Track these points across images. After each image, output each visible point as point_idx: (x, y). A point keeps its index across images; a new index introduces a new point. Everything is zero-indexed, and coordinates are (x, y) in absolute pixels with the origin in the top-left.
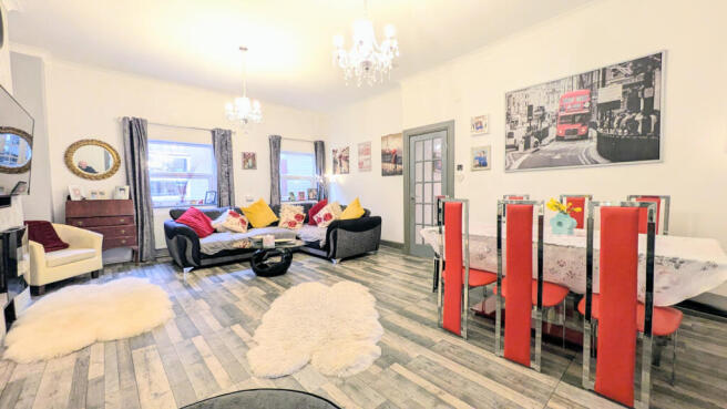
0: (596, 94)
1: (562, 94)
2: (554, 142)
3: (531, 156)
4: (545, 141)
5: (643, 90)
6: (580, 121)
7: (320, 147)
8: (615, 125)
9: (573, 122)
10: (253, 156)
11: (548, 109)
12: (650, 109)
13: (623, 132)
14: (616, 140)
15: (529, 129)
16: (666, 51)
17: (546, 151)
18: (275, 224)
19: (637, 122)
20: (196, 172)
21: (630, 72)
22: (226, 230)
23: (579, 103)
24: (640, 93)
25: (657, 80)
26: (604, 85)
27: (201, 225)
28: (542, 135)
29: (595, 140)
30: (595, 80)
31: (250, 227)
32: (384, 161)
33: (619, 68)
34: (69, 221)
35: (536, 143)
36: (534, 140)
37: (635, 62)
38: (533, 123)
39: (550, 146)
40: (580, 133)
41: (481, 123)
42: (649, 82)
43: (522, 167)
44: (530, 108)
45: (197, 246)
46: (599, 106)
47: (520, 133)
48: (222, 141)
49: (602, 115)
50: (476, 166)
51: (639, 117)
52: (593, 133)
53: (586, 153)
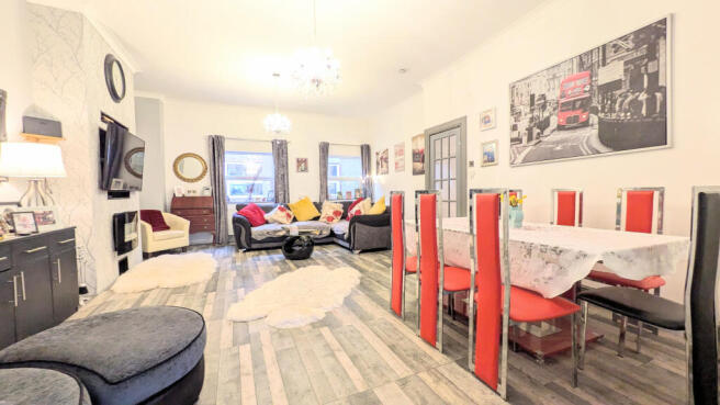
0: (597, 75)
1: (562, 79)
2: (556, 132)
3: (534, 148)
4: (547, 132)
5: (646, 65)
6: (582, 106)
7: (366, 150)
8: (617, 108)
9: (574, 109)
10: (305, 161)
11: (550, 97)
12: (655, 86)
13: (626, 116)
14: (618, 124)
15: (532, 119)
16: (672, 16)
17: (548, 143)
18: (317, 219)
19: (641, 103)
20: (261, 175)
21: (631, 45)
22: (275, 221)
23: (579, 87)
24: (643, 68)
25: (661, 51)
26: (604, 65)
27: (256, 217)
28: (544, 125)
29: (597, 126)
30: (595, 59)
31: (295, 220)
32: (414, 161)
33: (620, 43)
34: (173, 211)
35: (538, 134)
36: (536, 131)
37: (637, 33)
38: (536, 113)
39: (552, 137)
40: (581, 121)
41: (488, 117)
42: (652, 54)
43: (525, 161)
44: (532, 97)
45: (249, 233)
46: (600, 87)
47: (524, 124)
48: (280, 150)
49: (603, 99)
50: (485, 162)
51: (643, 97)
52: (594, 119)
53: (587, 142)
